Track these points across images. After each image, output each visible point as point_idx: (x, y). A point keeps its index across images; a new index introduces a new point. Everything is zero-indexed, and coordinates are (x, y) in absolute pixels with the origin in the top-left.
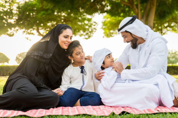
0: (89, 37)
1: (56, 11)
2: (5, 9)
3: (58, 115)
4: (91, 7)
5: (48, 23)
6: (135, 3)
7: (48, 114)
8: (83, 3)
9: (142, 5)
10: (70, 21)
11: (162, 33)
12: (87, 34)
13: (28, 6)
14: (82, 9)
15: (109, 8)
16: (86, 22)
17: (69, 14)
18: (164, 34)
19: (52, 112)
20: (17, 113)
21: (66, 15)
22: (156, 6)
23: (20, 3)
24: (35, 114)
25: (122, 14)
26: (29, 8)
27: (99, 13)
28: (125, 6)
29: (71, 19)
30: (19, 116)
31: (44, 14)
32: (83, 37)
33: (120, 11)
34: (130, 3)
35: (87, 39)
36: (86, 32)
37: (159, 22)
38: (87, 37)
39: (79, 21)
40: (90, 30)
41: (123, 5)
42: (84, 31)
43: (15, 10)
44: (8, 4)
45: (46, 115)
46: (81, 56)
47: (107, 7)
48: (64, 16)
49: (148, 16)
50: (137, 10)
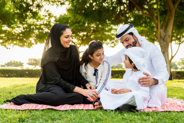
1: (86, 23)
2: (45, 22)
3: (79, 110)
4: (117, 19)
6: (156, 15)
7: (71, 108)
8: (110, 16)
9: (162, 16)
10: (98, 31)
11: (180, 41)
12: (113, 42)
13: (63, 19)
14: (109, 21)
15: (132, 19)
16: (112, 32)
17: (97, 25)
18: (182, 42)
19: (75, 107)
20: (46, 107)
21: (95, 26)
22: (175, 17)
23: (57, 17)
24: (61, 108)
25: (144, 25)
26: (64, 21)
28: (147, 18)
29: (99, 30)
30: (47, 109)
31: (76, 26)
32: (109, 45)
33: (141, 22)
34: (150, 15)
35: (112, 47)
36: (112, 41)
37: (177, 31)
38: (113, 45)
39: (106, 31)
41: (144, 17)
42: (111, 40)
43: (52, 23)
44: (47, 18)
45: (69, 109)
46: (100, 58)
47: (131, 18)
48: (93, 27)
49: (167, 26)
50: (156, 21)
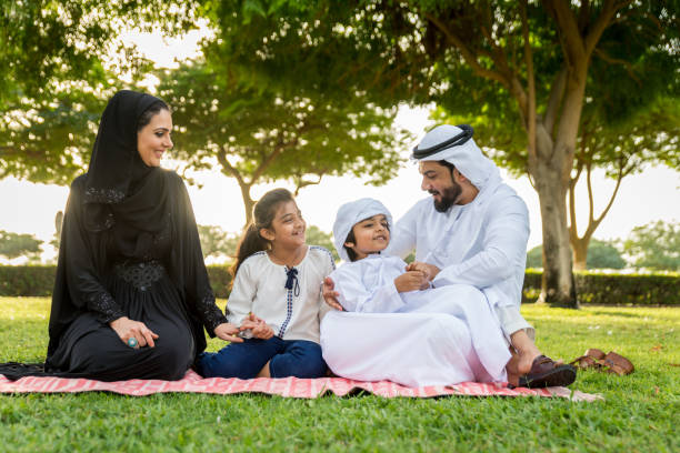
0: (386, 178)
1: (278, 95)
4: (386, 84)
5: (258, 131)
11: (622, 166)
12: (377, 168)
14: (360, 89)
15: (444, 86)
16: (374, 130)
17: (319, 105)
18: (629, 170)
21: (311, 108)
23: (166, 72)
25: (485, 108)
27: (412, 102)
31: (240, 108)
32: (366, 177)
33: (476, 96)
35: (376, 183)
36: (375, 162)
38: (377, 177)
40: (387, 156)
42: (369, 160)
47: (439, 83)
48: (304, 110)
50: (523, 96)
